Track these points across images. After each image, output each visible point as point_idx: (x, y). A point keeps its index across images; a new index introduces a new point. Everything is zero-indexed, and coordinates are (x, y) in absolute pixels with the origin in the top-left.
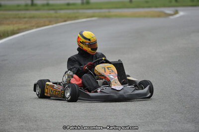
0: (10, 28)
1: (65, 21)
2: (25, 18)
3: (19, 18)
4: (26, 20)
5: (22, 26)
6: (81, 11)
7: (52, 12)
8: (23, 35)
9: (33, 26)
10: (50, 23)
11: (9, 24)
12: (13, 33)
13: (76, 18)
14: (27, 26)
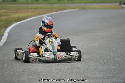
1: (57, 11)
2: (31, 9)
3: (28, 9)
5: (30, 14)
6: (67, 5)
7: (49, 6)
8: (31, 20)
9: (37, 14)
10: (48, 12)
11: (21, 13)
13: (64, 9)
14: (33, 14)
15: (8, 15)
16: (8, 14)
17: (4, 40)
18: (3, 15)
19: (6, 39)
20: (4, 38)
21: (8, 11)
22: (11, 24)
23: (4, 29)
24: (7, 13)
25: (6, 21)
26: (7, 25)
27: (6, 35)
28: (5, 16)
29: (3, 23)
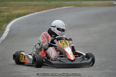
0: (22, 11)
1: (55, 8)
2: (31, 6)
3: (28, 6)
4: (31, 7)
5: (29, 11)
6: (64, 2)
7: (47, 3)
8: (30, 16)
9: (36, 11)
10: (46, 9)
11: (21, 9)
12: (24, 14)
13: (61, 6)
14: (32, 10)
15: (9, 12)
16: (10, 10)
17: (5, 34)
18: (5, 12)
19: (7, 33)
20: (6, 32)
21: (10, 8)
22: (12, 20)
23: (6, 24)
24: (8, 9)
25: (8, 16)
26: (9, 21)
27: (8, 29)
28: (7, 12)
29: (5, 19)
